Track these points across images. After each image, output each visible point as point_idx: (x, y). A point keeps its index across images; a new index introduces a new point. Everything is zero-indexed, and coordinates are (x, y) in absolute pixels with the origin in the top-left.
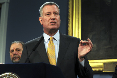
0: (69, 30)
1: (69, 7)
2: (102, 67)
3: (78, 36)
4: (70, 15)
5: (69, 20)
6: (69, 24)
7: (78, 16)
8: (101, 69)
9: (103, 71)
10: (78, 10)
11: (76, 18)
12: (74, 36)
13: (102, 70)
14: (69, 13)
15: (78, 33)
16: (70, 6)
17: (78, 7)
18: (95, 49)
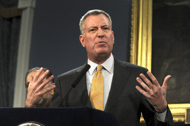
0: (131, 54)
1: (132, 18)
2: (184, 116)
3: (146, 64)
4: (134, 31)
5: (133, 38)
6: (131, 45)
7: (147, 32)
8: (183, 119)
9: (186, 123)
10: (147, 23)
11: (143, 36)
12: (139, 64)
13: (184, 121)
14: (133, 26)
15: (147, 59)
16: (135, 15)
17: (148, 18)
18: (174, 87)
